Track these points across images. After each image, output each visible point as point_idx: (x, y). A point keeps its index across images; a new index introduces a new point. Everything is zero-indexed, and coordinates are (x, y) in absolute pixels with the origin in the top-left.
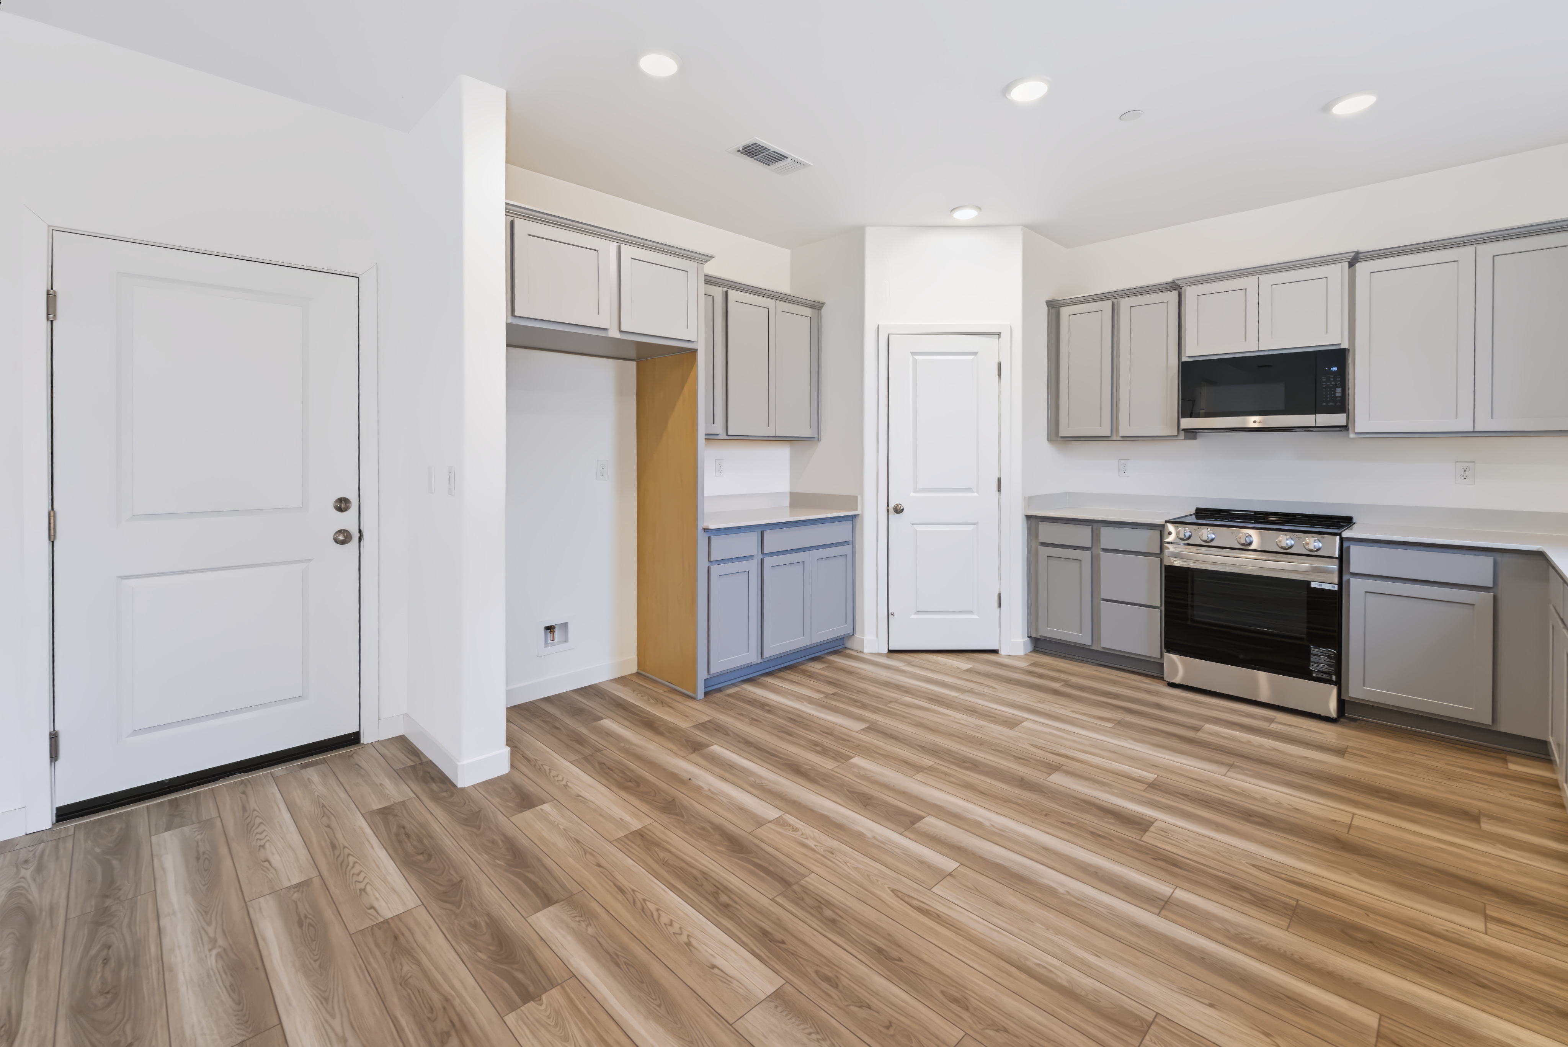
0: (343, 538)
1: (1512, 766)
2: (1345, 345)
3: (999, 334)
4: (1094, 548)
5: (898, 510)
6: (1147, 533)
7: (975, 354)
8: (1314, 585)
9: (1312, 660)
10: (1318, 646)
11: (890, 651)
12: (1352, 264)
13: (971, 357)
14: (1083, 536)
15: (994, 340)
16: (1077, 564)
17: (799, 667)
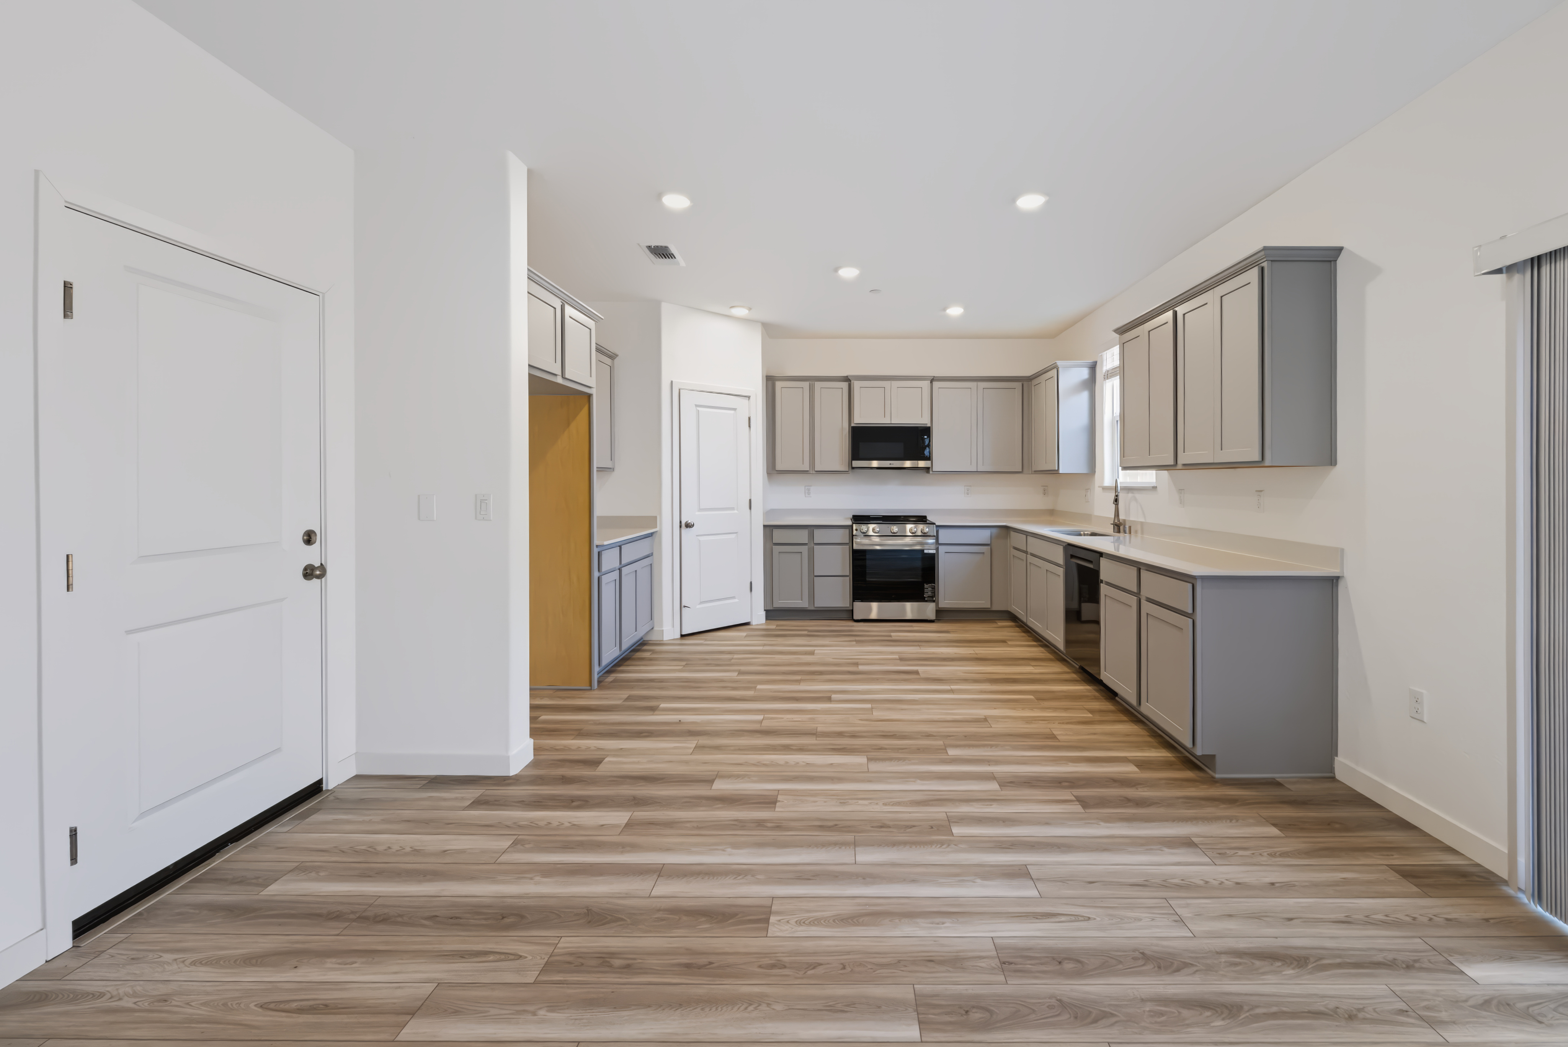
0: (310, 573)
1: (999, 624)
2: (929, 425)
3: (749, 397)
4: (812, 544)
5: (688, 526)
6: (841, 531)
7: (735, 409)
8: (926, 551)
9: (925, 591)
10: (927, 583)
11: (682, 636)
12: (931, 382)
13: (732, 412)
14: (803, 536)
15: (745, 401)
16: (799, 555)
17: (634, 657)
